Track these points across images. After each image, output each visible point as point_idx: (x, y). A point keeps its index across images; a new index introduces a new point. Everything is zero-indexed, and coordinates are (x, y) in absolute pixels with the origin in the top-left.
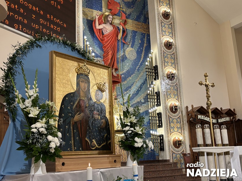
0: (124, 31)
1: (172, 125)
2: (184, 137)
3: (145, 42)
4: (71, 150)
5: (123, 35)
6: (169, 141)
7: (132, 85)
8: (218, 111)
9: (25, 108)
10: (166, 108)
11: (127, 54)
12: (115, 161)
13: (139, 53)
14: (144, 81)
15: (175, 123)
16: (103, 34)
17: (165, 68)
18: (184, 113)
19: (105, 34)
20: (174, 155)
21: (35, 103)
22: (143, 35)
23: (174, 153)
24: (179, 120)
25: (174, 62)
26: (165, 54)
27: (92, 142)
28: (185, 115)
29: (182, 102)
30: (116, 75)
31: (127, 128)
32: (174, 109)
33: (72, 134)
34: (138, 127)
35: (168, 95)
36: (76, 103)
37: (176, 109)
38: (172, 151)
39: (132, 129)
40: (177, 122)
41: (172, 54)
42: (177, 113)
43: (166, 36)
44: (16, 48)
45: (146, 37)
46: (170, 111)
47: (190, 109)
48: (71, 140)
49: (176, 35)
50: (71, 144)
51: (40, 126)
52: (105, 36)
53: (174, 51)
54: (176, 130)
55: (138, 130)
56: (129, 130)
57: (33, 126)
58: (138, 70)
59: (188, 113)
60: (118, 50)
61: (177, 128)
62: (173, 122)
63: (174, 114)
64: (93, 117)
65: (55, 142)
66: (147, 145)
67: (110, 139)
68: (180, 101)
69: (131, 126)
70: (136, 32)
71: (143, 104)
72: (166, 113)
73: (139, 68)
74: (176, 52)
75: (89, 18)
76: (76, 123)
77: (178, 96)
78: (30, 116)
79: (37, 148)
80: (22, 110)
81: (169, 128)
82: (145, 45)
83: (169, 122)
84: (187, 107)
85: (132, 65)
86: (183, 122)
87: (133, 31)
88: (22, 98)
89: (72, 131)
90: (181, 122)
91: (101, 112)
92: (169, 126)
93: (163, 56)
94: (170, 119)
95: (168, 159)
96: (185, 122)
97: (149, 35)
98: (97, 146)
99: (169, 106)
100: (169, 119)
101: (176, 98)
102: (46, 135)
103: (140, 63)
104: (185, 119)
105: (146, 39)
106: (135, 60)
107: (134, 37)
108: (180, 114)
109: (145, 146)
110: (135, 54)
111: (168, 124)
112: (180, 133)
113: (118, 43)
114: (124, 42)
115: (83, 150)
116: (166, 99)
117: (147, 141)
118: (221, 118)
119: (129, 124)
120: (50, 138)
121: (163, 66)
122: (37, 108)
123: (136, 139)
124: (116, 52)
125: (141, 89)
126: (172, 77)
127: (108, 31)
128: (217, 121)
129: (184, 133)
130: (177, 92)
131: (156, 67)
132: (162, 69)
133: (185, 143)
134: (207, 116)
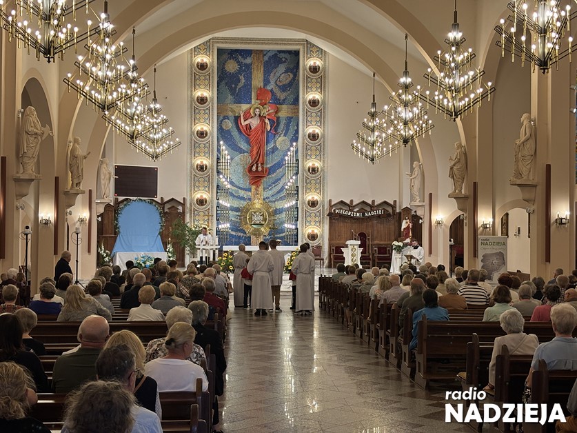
1: (309, 219)
2: (323, 230)
8: (366, 204)
10: (303, 203)
11: (278, 144)
15: (313, 217)
17: (307, 162)
18: (326, 206)
24: (318, 214)
25: (320, 154)
26: (308, 146)
28: (327, 209)
32: (313, 204)
35: (307, 190)
40: (316, 216)
41: (318, 145)
42: (317, 207)
43: (311, 126)
46: (308, 205)
47: (333, 202)
49: (326, 122)
52: (252, 131)
53: (321, 142)
54: (313, 223)
59: (331, 206)
61: (315, 221)
62: (310, 216)
63: (312, 208)
68: (323, 194)
74: (324, 142)
75: (237, 115)
77: (320, 190)
84: (330, 201)
86: (323, 215)
90: (321, 216)
92: (304, 220)
93: (307, 148)
94: (307, 213)
96: (325, 216)
99: (307, 201)
101: (318, 191)
104: (327, 212)
108: (321, 208)
112: (317, 226)
116: (305, 193)
118: (371, 211)
121: (304, 160)
128: (364, 214)
129: (323, 226)
130: (320, 185)
131: (297, 160)
132: (303, 163)
133: (322, 236)
134: (350, 210)
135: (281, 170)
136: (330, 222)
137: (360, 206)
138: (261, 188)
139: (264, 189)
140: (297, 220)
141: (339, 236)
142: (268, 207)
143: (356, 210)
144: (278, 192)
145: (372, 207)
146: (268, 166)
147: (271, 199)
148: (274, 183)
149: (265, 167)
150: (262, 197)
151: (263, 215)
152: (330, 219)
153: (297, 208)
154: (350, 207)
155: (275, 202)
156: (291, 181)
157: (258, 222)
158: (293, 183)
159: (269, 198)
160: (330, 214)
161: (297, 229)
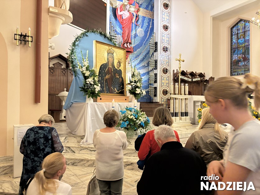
0: (137, 17)
1: (163, 81)
3: (151, 24)
4: (104, 93)
5: (136, 19)
6: (160, 91)
7: (140, 54)
8: (193, 74)
9: (83, 71)
10: (160, 70)
11: (138, 33)
12: (126, 100)
13: (146, 32)
14: (148, 52)
15: (165, 80)
16: (122, 18)
18: (172, 74)
19: (124, 18)
20: (162, 100)
21: (87, 69)
22: (150, 19)
23: (163, 98)
24: (168, 78)
25: (169, 40)
26: (163, 34)
27: (114, 89)
28: (172, 76)
29: (171, 67)
30: (130, 47)
31: (133, 83)
33: (105, 85)
34: (138, 83)
36: (107, 69)
37: (167, 72)
38: (161, 97)
39: (135, 84)
41: (168, 35)
42: (167, 74)
43: (165, 22)
44: (75, 37)
45: (151, 21)
46: (162, 72)
47: (175, 72)
48: (104, 88)
50: (104, 90)
51: (90, 80)
52: (124, 20)
53: (169, 33)
55: (138, 84)
56: (134, 85)
57: (87, 80)
58: (145, 44)
59: (174, 74)
60: (132, 30)
61: (166, 83)
63: (165, 75)
64: (115, 76)
65: (98, 88)
66: (142, 92)
67: (123, 88)
69: (135, 83)
70: (145, 17)
71: (146, 68)
72: (160, 74)
73: (145, 42)
74: (171, 33)
75: (114, 7)
76: (107, 79)
78: (85, 75)
79: (89, 91)
80: (82, 72)
81: (161, 83)
82: (150, 27)
83: (161, 79)
85: (141, 40)
86: (170, 79)
87: (143, 16)
88: (81, 66)
89: (105, 83)
91: (120, 75)
95: (158, 101)
97: (153, 20)
98: (117, 91)
100: (161, 77)
102: (94, 85)
103: (146, 39)
104: (172, 78)
105: (151, 23)
106: (143, 37)
107: (143, 21)
108: (169, 75)
109: (141, 93)
110: (143, 33)
111: (161, 81)
113: (132, 25)
114: (136, 24)
115: (110, 93)
117: (143, 90)
118: (195, 78)
119: (134, 81)
120: (95, 86)
122: (89, 71)
123: (137, 89)
124: (130, 31)
125: (145, 57)
126: (166, 50)
127: (126, 17)
128: (192, 80)
130: (169, 60)
132: (160, 44)
134: (186, 77)
146: (133, 46)
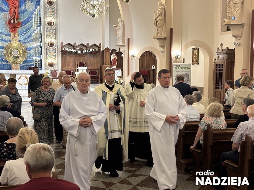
1: (49, 54)
2: (58, 61)
6: (45, 63)
7: (30, 27)
10: (45, 44)
11: (27, 7)
15: (51, 52)
17: (46, 19)
18: (59, 46)
24: (54, 51)
25: (55, 14)
26: (47, 9)
28: (60, 48)
29: (59, 39)
30: (16, 23)
32: (51, 45)
35: (47, 36)
38: (47, 69)
40: (53, 52)
41: (53, 8)
42: (54, 46)
46: (48, 45)
47: (64, 44)
53: (55, 6)
54: (51, 57)
61: (53, 55)
62: (49, 52)
63: (51, 47)
68: (57, 39)
72: (45, 47)
77: (55, 36)
81: (46, 55)
83: (47, 52)
84: (62, 43)
90: (56, 52)
92: (46, 54)
96: (59, 52)
99: (47, 43)
100: (47, 50)
101: (54, 37)
106: (33, 11)
108: (56, 47)
110: (33, 7)
111: (46, 53)
112: (54, 58)
116: (46, 38)
118: (86, 49)
121: (44, 17)
128: (82, 52)
129: (58, 59)
130: (55, 33)
131: (40, 17)
132: (44, 19)
133: (57, 64)
134: (74, 49)
135: (29, 23)
136: (62, 56)
137: (80, 47)
138: (17, 35)
139: (19, 35)
140: (41, 55)
141: (67, 64)
142: (22, 46)
143: (77, 49)
144: (28, 37)
145: (87, 47)
146: (21, 21)
147: (23, 41)
148: (25, 32)
149: (19, 21)
150: (18, 40)
151: (19, 51)
152: (62, 54)
153: (41, 47)
154: (74, 47)
155: (26, 43)
156: (37, 30)
157: (16, 56)
158: (38, 31)
159: (22, 40)
160: (62, 51)
161: (41, 60)
